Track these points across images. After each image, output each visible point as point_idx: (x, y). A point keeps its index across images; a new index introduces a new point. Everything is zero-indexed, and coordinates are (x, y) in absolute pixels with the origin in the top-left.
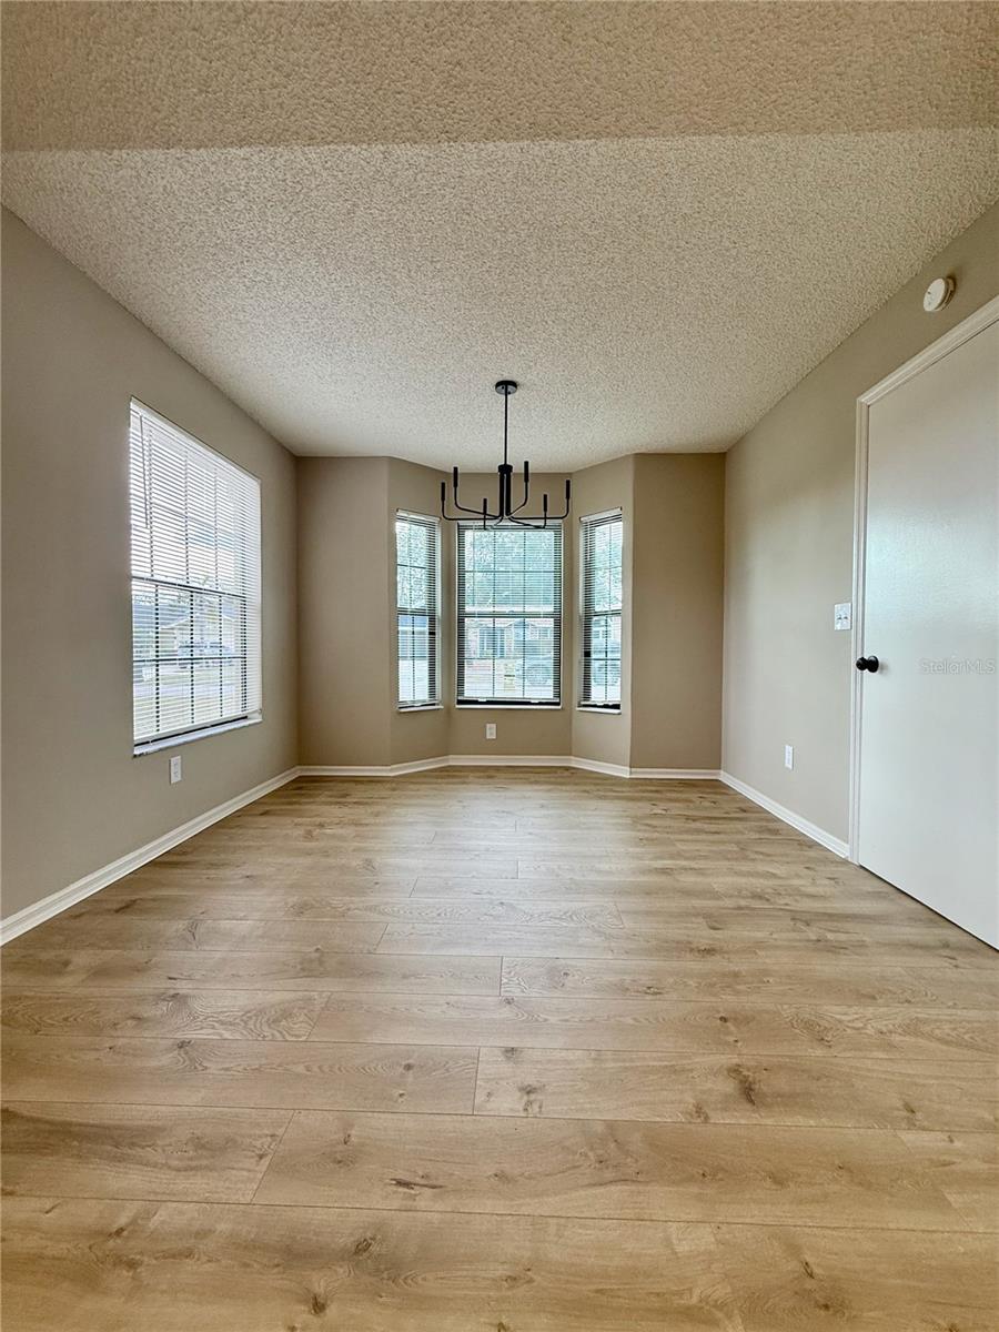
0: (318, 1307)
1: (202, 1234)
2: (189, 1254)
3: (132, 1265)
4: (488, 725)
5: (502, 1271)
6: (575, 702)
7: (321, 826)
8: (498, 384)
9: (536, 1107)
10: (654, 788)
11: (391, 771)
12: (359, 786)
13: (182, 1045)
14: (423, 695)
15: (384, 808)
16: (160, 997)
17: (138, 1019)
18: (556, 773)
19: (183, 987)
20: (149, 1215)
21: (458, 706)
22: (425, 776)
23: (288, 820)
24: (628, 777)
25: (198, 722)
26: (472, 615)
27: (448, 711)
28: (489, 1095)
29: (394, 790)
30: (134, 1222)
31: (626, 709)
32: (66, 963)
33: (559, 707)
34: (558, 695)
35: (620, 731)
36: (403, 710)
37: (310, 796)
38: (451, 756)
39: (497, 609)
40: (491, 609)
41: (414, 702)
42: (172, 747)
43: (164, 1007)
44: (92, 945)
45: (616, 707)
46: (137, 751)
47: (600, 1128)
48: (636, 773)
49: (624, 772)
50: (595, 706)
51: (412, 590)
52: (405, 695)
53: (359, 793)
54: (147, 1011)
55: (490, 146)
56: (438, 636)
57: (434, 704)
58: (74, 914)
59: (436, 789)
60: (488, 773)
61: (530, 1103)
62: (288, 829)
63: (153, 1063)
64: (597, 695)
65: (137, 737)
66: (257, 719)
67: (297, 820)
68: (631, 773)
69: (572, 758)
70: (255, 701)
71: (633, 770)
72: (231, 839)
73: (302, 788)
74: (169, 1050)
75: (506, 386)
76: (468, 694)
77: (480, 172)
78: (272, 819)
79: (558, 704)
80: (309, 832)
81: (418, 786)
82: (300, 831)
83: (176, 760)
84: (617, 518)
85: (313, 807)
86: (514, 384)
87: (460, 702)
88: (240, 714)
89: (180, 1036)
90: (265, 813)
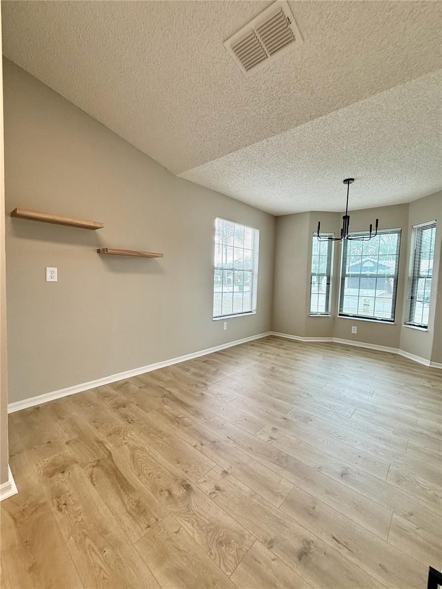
0: (202, 445)
1: (190, 425)
2: (187, 426)
3: (178, 423)
4: (353, 327)
5: (238, 461)
6: (403, 322)
7: (266, 353)
8: (344, 181)
9: (270, 442)
10: (438, 374)
11: (304, 339)
12: (289, 343)
13: (202, 394)
14: (322, 310)
15: (292, 352)
16: (203, 384)
17: (197, 386)
18: (385, 355)
19: (208, 383)
20: (184, 418)
21: (338, 316)
22: (318, 344)
23: (257, 349)
24: (428, 365)
25: (234, 313)
26: (348, 276)
27: (334, 318)
28: (261, 434)
29: (301, 346)
30: (182, 417)
31: (431, 329)
32: (189, 370)
33: (393, 323)
34: (394, 317)
35: (427, 341)
36: (310, 315)
37: (270, 343)
38: (333, 338)
39: (362, 273)
40: (359, 273)
41: (317, 312)
42: (224, 319)
43: (203, 385)
44: (195, 368)
45: (426, 327)
46: (214, 319)
47: (284, 455)
48: (434, 364)
49: (427, 363)
50: (414, 325)
51: (319, 265)
52: (313, 309)
53: (287, 345)
54: (199, 385)
55: (299, 127)
56: (331, 285)
57: (327, 314)
58: (195, 360)
59: (318, 350)
60: (347, 348)
61: (270, 441)
62: (255, 352)
63: (195, 395)
64: (417, 320)
65: (214, 316)
66: (255, 313)
67: (260, 350)
68: (431, 364)
69: (399, 350)
70: (254, 307)
71: (432, 362)
72: (238, 351)
73: (270, 339)
74: (199, 394)
75: (348, 181)
76: (345, 312)
77: (299, 133)
78: (254, 348)
79: (393, 321)
80: (261, 354)
81: (311, 347)
82: (259, 353)
83: (225, 323)
84: (433, 226)
85: (268, 346)
86: (353, 180)
87: (340, 315)
88: (250, 310)
89: (203, 392)
90: (252, 345)
